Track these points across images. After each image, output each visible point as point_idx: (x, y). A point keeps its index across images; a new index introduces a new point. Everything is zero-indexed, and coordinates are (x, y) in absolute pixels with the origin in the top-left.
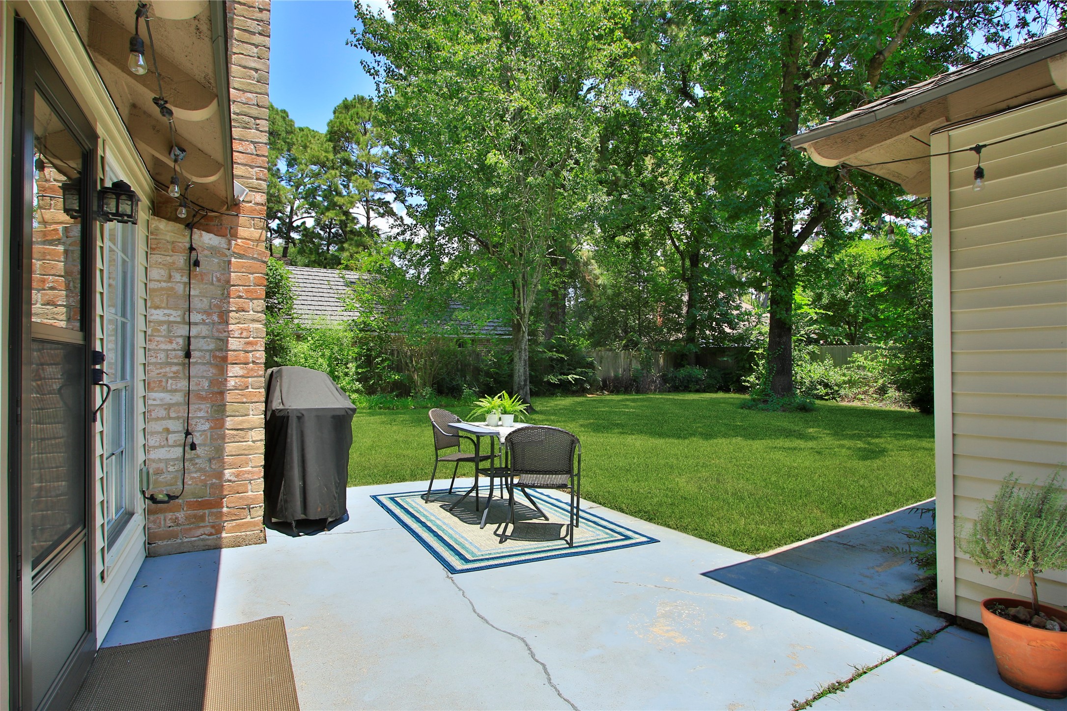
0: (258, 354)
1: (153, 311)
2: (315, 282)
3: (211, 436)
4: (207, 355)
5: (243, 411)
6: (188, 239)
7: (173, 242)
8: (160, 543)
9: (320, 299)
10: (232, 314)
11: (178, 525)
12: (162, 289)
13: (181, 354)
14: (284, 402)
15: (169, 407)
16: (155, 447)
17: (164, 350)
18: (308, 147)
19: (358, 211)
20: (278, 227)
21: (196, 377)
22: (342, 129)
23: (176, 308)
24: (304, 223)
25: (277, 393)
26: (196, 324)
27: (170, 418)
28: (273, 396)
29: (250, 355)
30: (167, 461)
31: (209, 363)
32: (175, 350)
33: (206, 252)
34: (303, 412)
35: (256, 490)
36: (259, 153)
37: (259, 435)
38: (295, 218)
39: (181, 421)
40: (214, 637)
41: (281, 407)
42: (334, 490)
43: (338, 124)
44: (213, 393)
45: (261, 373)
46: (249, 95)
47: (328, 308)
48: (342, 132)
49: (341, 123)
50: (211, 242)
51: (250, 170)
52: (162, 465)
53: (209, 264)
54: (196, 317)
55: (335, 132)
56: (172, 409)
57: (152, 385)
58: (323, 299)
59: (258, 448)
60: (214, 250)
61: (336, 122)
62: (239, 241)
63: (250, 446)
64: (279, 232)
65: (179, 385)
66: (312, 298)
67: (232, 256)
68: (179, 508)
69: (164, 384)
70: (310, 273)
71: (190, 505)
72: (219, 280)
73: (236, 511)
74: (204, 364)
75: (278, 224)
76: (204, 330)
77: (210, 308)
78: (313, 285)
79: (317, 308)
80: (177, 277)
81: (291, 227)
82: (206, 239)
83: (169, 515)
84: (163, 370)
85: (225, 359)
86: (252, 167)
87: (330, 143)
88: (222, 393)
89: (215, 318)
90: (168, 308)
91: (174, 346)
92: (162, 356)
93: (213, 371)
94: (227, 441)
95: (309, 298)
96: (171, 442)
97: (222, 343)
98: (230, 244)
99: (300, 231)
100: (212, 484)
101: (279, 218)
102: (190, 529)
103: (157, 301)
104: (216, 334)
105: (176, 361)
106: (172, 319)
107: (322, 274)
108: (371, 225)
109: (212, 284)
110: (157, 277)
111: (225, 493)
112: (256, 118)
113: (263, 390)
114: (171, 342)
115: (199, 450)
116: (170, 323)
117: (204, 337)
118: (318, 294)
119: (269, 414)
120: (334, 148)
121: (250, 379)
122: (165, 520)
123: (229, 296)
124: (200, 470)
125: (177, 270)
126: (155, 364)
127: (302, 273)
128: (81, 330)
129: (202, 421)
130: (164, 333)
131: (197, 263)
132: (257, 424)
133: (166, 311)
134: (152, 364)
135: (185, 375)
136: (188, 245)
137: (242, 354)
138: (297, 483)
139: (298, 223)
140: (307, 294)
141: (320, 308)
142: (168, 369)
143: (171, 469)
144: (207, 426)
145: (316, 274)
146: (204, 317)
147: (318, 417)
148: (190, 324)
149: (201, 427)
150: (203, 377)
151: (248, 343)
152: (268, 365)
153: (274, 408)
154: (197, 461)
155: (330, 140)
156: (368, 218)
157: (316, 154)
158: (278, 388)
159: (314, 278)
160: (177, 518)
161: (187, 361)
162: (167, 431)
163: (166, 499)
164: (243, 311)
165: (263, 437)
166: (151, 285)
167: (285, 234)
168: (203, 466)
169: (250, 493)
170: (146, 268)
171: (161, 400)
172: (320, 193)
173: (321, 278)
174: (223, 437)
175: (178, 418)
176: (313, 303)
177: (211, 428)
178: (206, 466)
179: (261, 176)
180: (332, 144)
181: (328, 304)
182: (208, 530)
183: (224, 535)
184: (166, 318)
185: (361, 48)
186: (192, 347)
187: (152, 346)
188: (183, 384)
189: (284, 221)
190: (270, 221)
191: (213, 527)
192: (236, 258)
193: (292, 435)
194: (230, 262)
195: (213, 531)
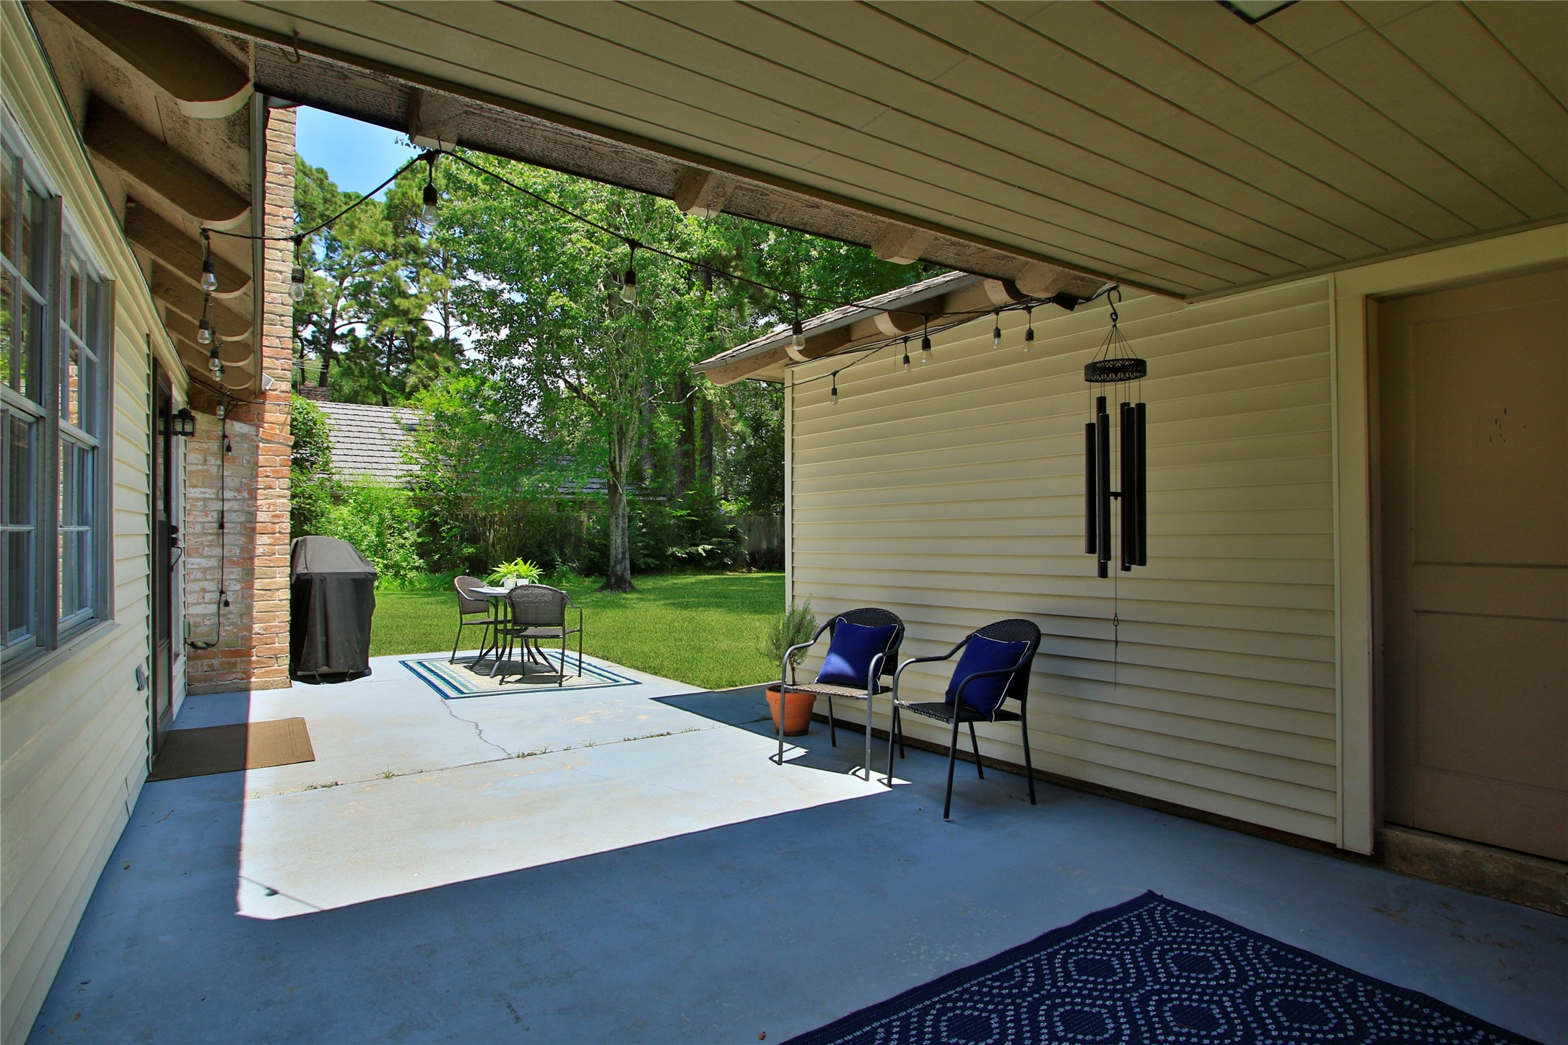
0: (284, 526)
1: (191, 490)
2: (363, 424)
3: (243, 595)
4: (239, 527)
5: (271, 575)
6: (221, 428)
7: (208, 431)
8: (197, 684)
9: (370, 447)
10: (259, 491)
11: (213, 670)
12: (199, 471)
13: (216, 525)
14: (309, 567)
15: (205, 570)
16: (193, 604)
17: (200, 522)
18: (356, 227)
19: (433, 318)
20: (313, 337)
21: (228, 545)
22: (406, 202)
23: (210, 487)
24: (352, 330)
25: (302, 559)
26: (228, 500)
27: (206, 580)
28: (298, 563)
29: (277, 526)
30: (204, 616)
31: (240, 533)
32: (210, 522)
33: (237, 439)
34: (326, 576)
35: (283, 642)
36: (284, 346)
37: (286, 594)
38: (339, 322)
39: (216, 582)
40: (252, 731)
41: (305, 571)
42: (356, 646)
43: (400, 195)
44: (243, 559)
45: (287, 541)
46: (275, 295)
47: (381, 460)
48: (406, 207)
49: (404, 194)
50: (241, 430)
51: (276, 361)
52: (199, 619)
53: (239, 449)
54: (228, 494)
55: (397, 207)
56: (208, 572)
57: (191, 552)
58: (374, 447)
59: (284, 606)
60: (244, 437)
61: (397, 192)
62: (266, 425)
63: (277, 604)
64: (313, 343)
65: (214, 552)
66: (360, 446)
67: (260, 441)
68: (214, 656)
69: (200, 551)
70: (356, 412)
71: (224, 653)
72: (248, 462)
73: (265, 660)
74: (236, 534)
75: (314, 332)
76: (235, 505)
77: (241, 487)
78: (360, 429)
79: (366, 459)
80: (212, 460)
81: (332, 336)
82: (238, 428)
83: (206, 662)
84: (201, 539)
85: (254, 530)
86: (277, 359)
87: (388, 222)
88: (252, 559)
89: (246, 495)
90: (204, 487)
91: (209, 519)
92: (199, 527)
93: (244, 539)
94: (255, 599)
95: (354, 446)
96: (207, 600)
97: (252, 516)
98: (258, 431)
99: (347, 342)
100: (244, 636)
101: (315, 324)
102: (224, 674)
103: (194, 480)
104: (246, 509)
105: (211, 531)
106: (207, 496)
107: (374, 414)
108: (451, 337)
109: (243, 466)
110: (194, 461)
111: (254, 644)
112: (280, 316)
113: (288, 557)
114: (207, 516)
115: (231, 607)
116: (205, 500)
117: (236, 511)
118: (367, 441)
119: (294, 578)
120: (396, 228)
121: (277, 547)
122: (202, 666)
123: (257, 476)
124: (233, 624)
125: (212, 454)
126: (193, 534)
127: (346, 411)
128: (165, 512)
129: (234, 582)
130: (200, 508)
131: (229, 449)
132: (283, 586)
133: (202, 490)
134: (191, 534)
135: (218, 542)
136: (221, 433)
137: (270, 525)
138: (320, 639)
139: (345, 330)
140: (352, 440)
141: (370, 459)
142: (204, 539)
143: (207, 622)
144: (238, 587)
145: (365, 413)
146: (236, 494)
147: (339, 580)
148: (223, 500)
149: (234, 588)
150: (234, 545)
151: (275, 516)
152: (293, 535)
153: (298, 572)
154: (230, 616)
155: (388, 218)
156: (447, 328)
157: (368, 237)
158: (303, 555)
159: (362, 418)
160: (212, 664)
161: (221, 531)
162: (204, 590)
163: (204, 646)
164: (271, 488)
165: (289, 597)
166: (189, 468)
167: (323, 346)
168: (235, 620)
169: (277, 645)
170: (185, 454)
171: (198, 564)
172: (376, 290)
173: (372, 419)
174: (252, 596)
175: (213, 580)
176: (360, 453)
177: (242, 588)
178: (238, 620)
179: (286, 367)
180: (390, 224)
181: (382, 454)
182: (239, 675)
183: (253, 679)
184: (202, 496)
185: (415, 148)
186: (225, 520)
187: (191, 519)
188: (217, 551)
189: (323, 328)
190: (300, 328)
191: (244, 673)
192: (263, 443)
193: (315, 595)
194: (258, 446)
195: (244, 676)
